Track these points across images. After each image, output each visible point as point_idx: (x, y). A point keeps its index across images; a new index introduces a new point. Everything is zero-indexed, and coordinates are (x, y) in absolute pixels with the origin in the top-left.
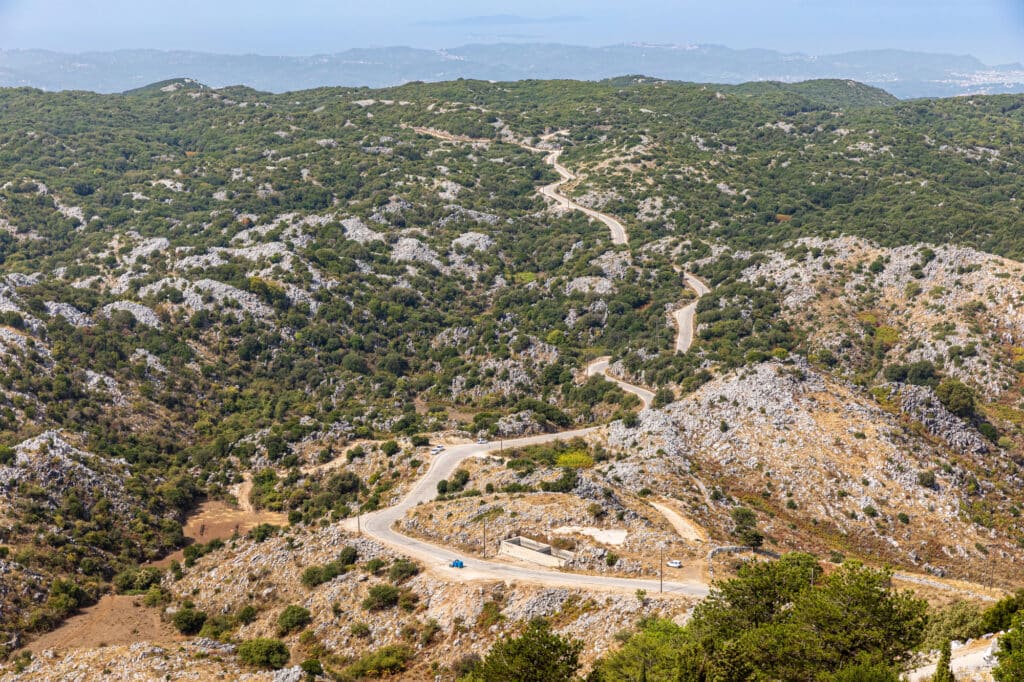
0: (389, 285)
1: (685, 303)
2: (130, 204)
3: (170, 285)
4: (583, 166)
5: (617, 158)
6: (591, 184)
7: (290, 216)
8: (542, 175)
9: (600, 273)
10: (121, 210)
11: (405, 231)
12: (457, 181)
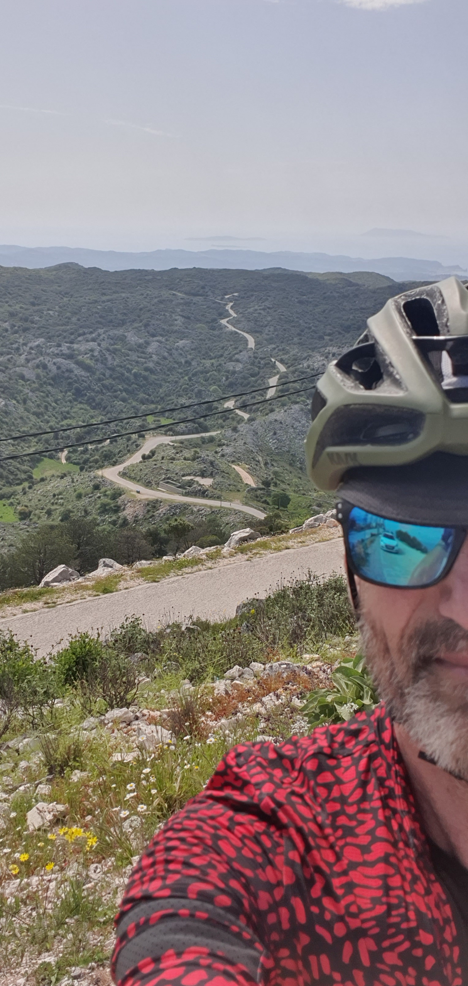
0: (143, 364)
1: (274, 376)
2: (32, 322)
3: (43, 361)
4: (241, 311)
5: (256, 307)
6: (243, 319)
7: (102, 330)
8: (224, 314)
9: (238, 361)
10: (27, 325)
11: (155, 339)
12: (183, 316)
